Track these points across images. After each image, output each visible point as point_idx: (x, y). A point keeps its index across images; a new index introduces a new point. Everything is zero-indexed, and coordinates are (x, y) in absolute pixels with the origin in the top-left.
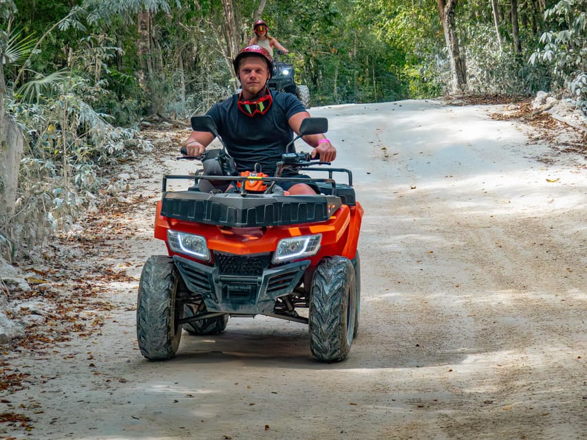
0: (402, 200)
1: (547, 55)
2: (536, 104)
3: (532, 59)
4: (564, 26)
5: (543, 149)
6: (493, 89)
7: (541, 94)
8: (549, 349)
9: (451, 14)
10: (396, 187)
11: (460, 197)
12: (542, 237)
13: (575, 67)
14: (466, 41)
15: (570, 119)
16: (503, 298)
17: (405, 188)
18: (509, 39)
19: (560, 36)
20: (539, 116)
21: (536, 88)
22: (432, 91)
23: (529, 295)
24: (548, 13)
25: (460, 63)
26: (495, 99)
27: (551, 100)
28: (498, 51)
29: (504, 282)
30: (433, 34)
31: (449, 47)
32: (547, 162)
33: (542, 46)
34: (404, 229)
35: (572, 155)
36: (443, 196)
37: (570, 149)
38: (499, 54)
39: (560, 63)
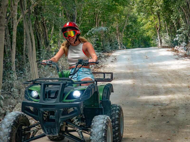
0: (150, 66)
1: (177, 39)
2: (175, 48)
3: (174, 40)
4: (181, 33)
5: (177, 57)
6: (167, 45)
7: (176, 46)
8: (179, 95)
9: (159, 31)
10: (149, 64)
11: (161, 66)
12: (177, 74)
13: (183, 41)
14: (162, 36)
15: (182, 51)
16: (170, 85)
17: (151, 64)
18: (170, 36)
19: (180, 35)
20: (176, 51)
21: (175, 45)
22: (155, 46)
23: (175, 85)
24: (177, 31)
25: (161, 40)
26: (167, 47)
27: (178, 47)
28: (168, 38)
29: (170, 82)
30: (156, 35)
31: (158, 37)
32: (177, 59)
33: (176, 37)
34: (151, 72)
35: (182, 58)
36: (158, 65)
37: (182, 57)
38: (168, 39)
39: (180, 40)
